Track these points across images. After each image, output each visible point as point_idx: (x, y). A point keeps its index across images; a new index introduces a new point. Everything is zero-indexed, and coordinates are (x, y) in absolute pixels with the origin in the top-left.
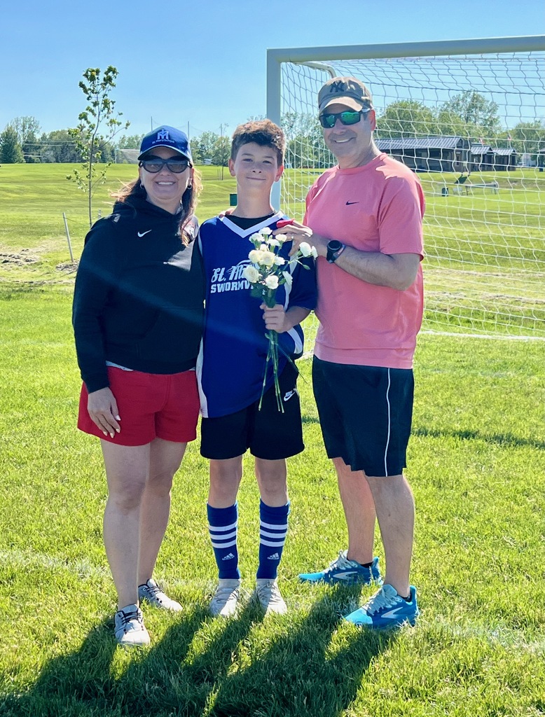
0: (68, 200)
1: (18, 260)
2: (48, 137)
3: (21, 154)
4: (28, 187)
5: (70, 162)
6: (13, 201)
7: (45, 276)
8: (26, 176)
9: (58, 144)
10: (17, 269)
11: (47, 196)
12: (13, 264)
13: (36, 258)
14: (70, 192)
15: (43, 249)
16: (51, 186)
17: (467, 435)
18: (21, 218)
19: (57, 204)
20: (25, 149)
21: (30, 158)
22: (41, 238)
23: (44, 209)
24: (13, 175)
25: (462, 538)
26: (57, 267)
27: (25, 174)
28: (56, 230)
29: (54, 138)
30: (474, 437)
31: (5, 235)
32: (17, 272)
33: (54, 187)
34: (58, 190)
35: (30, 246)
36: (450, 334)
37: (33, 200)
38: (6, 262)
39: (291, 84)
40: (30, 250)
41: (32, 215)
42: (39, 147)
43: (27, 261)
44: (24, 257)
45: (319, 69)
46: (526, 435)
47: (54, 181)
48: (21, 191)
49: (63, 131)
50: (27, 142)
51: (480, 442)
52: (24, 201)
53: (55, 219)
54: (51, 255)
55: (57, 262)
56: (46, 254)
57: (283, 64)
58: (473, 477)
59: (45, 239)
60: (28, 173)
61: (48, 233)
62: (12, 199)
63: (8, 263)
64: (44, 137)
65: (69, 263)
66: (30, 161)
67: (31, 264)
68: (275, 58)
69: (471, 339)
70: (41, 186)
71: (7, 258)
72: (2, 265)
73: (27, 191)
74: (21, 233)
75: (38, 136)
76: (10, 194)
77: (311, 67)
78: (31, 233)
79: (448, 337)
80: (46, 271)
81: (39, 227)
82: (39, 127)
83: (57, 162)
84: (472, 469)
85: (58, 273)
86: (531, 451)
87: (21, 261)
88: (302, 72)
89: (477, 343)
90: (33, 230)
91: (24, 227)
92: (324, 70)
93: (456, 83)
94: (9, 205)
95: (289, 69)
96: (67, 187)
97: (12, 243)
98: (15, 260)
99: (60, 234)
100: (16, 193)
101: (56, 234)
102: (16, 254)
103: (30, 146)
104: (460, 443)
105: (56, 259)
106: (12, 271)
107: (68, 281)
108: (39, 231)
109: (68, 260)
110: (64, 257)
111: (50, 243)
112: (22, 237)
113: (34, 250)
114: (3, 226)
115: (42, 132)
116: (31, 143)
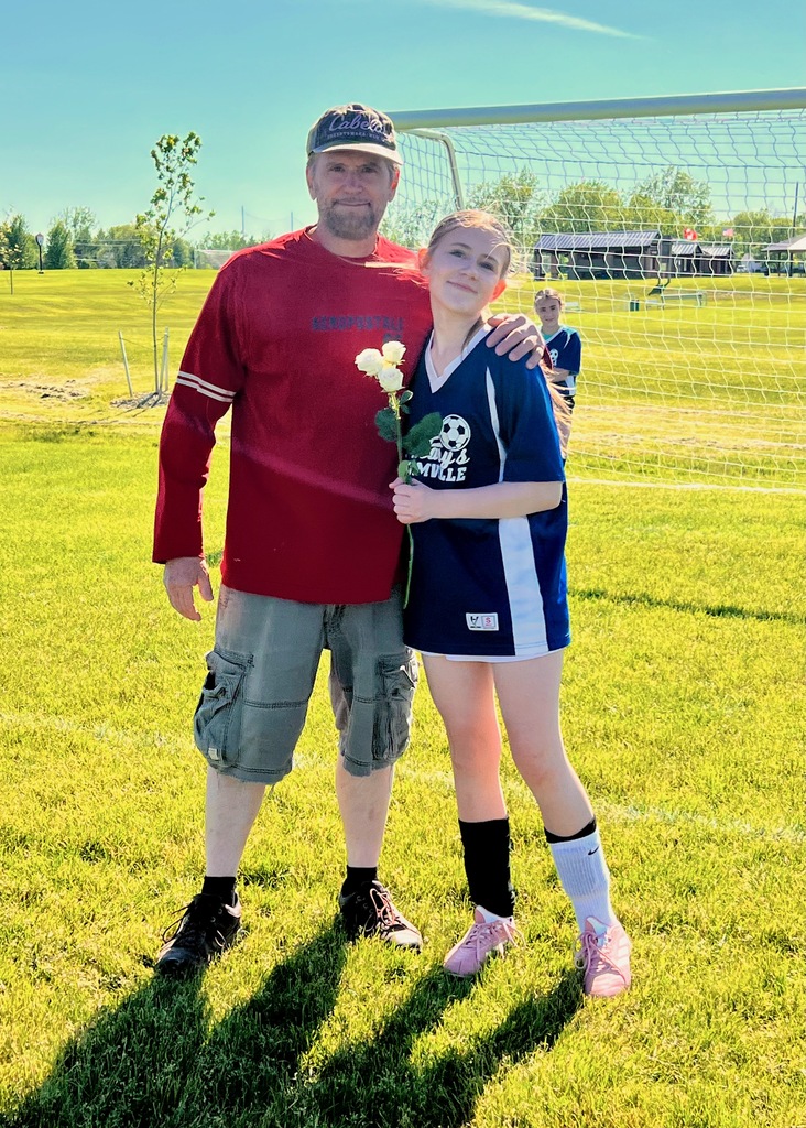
1: (61, 394)
2: (106, 234)
3: (73, 259)
4: (79, 300)
5: (137, 267)
6: (59, 319)
7: (97, 414)
8: (77, 285)
9: (121, 243)
10: (60, 405)
11: (104, 313)
12: (54, 400)
13: (85, 391)
14: (134, 307)
15: (95, 380)
16: (109, 299)
18: (67, 339)
19: (117, 322)
20: (77, 251)
21: (84, 263)
22: (92, 365)
23: (97, 329)
24: (61, 284)
26: (112, 404)
27: (75, 282)
28: (112, 355)
29: (116, 235)
31: (45, 362)
32: (60, 409)
33: (113, 300)
34: (120, 305)
35: (77, 377)
36: (601, 482)
37: (85, 318)
38: (46, 396)
40: (78, 381)
41: (80, 335)
42: (96, 248)
43: (74, 395)
44: (69, 390)
45: (431, 139)
46: (664, 595)
47: (114, 293)
48: (70, 306)
49: (128, 227)
50: (79, 241)
51: (605, 602)
52: (74, 318)
53: (111, 341)
54: (104, 387)
55: (111, 397)
56: (97, 386)
59: (97, 367)
60: (79, 283)
61: (101, 360)
62: (57, 315)
63: (48, 398)
64: (101, 234)
65: (126, 398)
66: (83, 266)
67: (78, 399)
71: (47, 392)
72: (41, 400)
73: (78, 306)
74: (66, 360)
75: (94, 233)
76: (54, 310)
77: (420, 136)
78: (79, 360)
79: (596, 486)
80: (97, 408)
81: (89, 351)
82: (96, 221)
83: (119, 267)
85: (112, 412)
86: (666, 613)
87: (65, 395)
88: (407, 143)
89: (633, 493)
90: (81, 355)
91: (69, 352)
92: (437, 140)
93: (607, 153)
94: (54, 324)
96: (130, 301)
97: (55, 372)
98: (58, 394)
99: (117, 360)
100: (64, 308)
101: (111, 360)
102: (58, 387)
103: (83, 247)
105: (110, 392)
106: (53, 408)
107: (126, 421)
108: (91, 357)
109: (125, 394)
110: (121, 391)
111: (103, 371)
112: (67, 365)
113: (83, 381)
114: (43, 350)
115: (99, 227)
116: (85, 242)
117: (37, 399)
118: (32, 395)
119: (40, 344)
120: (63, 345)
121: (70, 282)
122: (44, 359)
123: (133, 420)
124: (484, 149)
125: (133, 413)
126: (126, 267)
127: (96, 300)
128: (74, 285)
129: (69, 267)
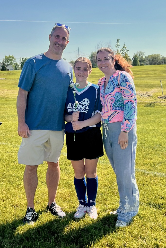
0: (156, 77)
1: (145, 95)
2: (147, 57)
3: (139, 63)
5: (154, 65)
6: (139, 78)
7: (154, 100)
8: (142, 70)
9: (150, 59)
10: (145, 98)
11: (149, 76)
12: (144, 97)
13: (151, 95)
14: (156, 74)
15: (153, 92)
16: (151, 73)
18: (145, 82)
19: (153, 78)
20: (140, 61)
22: (152, 88)
23: (148, 79)
24: (138, 69)
26: (158, 98)
27: (141, 69)
28: (156, 86)
29: (149, 57)
31: (140, 88)
32: (145, 99)
34: (153, 74)
35: (148, 91)
37: (145, 77)
40: (149, 92)
41: (148, 81)
42: (144, 60)
43: (148, 96)
44: (147, 94)
47: (151, 71)
48: (141, 74)
49: (152, 55)
50: (140, 59)
52: (142, 77)
55: (158, 96)
59: (153, 89)
60: (142, 69)
61: (154, 87)
63: (142, 96)
64: (146, 57)
65: (162, 96)
66: (141, 65)
67: (150, 97)
70: (147, 72)
71: (142, 95)
72: (140, 97)
73: (143, 74)
74: (145, 87)
75: (144, 57)
76: (137, 75)
80: (155, 99)
81: (151, 85)
82: (144, 54)
83: (150, 65)
85: (159, 100)
90: (149, 86)
91: (146, 85)
96: (156, 73)
97: (143, 90)
98: (144, 95)
99: (158, 87)
101: (157, 87)
102: (144, 93)
103: (142, 60)
105: (157, 95)
106: (143, 99)
107: (162, 102)
108: (151, 86)
109: (161, 95)
110: (160, 94)
111: (155, 90)
112: (146, 88)
113: (150, 92)
114: (139, 85)
115: (145, 55)
116: (142, 59)
117: (139, 97)
118: (138, 96)
119: (138, 83)
120: (144, 84)
121: (140, 69)
122: (140, 87)
123: (164, 102)
125: (164, 100)
126: (152, 65)
129: (138, 65)
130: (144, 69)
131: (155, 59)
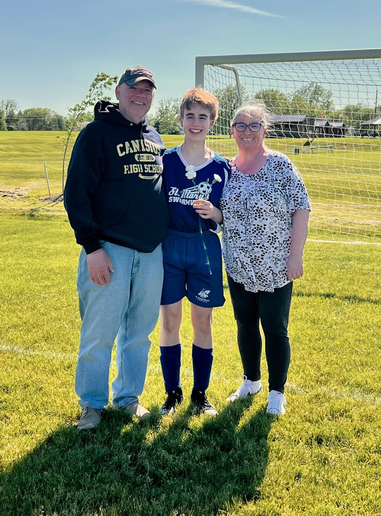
0: (40, 156)
1: (13, 195)
2: (23, 113)
3: (5, 124)
4: (13, 147)
5: (39, 130)
7: (32, 205)
8: (11, 139)
9: (30, 118)
10: (13, 201)
11: (25, 153)
12: (10, 198)
13: (26, 193)
14: (41, 151)
15: (29, 188)
17: (328, 296)
18: (13, 167)
20: (7, 121)
21: (11, 128)
22: (28, 180)
25: (331, 349)
26: (40, 200)
27: (9, 138)
28: (37, 175)
29: (28, 114)
30: (333, 296)
31: (3, 179)
32: (13, 203)
33: (30, 147)
34: (34, 149)
35: (20, 186)
37: (16, 156)
38: (5, 196)
39: (210, 79)
40: (21, 188)
41: (21, 165)
42: (17, 120)
43: (19, 195)
44: (17, 193)
45: (228, 69)
47: (30, 143)
48: (8, 150)
49: (34, 109)
50: (8, 116)
51: (337, 299)
52: (10, 156)
53: (38, 167)
54: (35, 191)
55: (39, 196)
56: (32, 191)
57: (206, 66)
58: (334, 318)
59: (30, 181)
61: (33, 177)
63: (6, 197)
64: (20, 113)
65: (47, 197)
66: (10, 129)
67: (22, 198)
68: (201, 63)
69: (324, 243)
70: (21, 146)
71: (6, 194)
72: (3, 198)
73: (12, 150)
74: (14, 177)
75: (16, 113)
78: (21, 177)
80: (33, 202)
81: (26, 173)
82: (17, 107)
83: (30, 130)
84: (333, 314)
85: (40, 204)
87: (15, 195)
88: (217, 71)
90: (22, 175)
91: (15, 173)
92: (230, 70)
95: (209, 69)
96: (39, 147)
97: (9, 184)
98: (11, 195)
99: (40, 177)
100: (5, 151)
101: (37, 178)
102: (11, 191)
103: (11, 120)
104: (324, 300)
105: (39, 194)
106: (9, 202)
107: (49, 209)
108: (26, 176)
109: (46, 195)
110: (44, 193)
111: (34, 183)
112: (15, 180)
113: (24, 189)
115: (19, 110)
116: (11, 117)
117: (1, 197)
121: (6, 138)
122: (3, 177)
123: (51, 208)
124: (262, 75)
125: (52, 204)
126: (33, 130)
127: (22, 147)
128: (9, 139)
129: (3, 130)
130: (16, 138)
131: (40, 117)
